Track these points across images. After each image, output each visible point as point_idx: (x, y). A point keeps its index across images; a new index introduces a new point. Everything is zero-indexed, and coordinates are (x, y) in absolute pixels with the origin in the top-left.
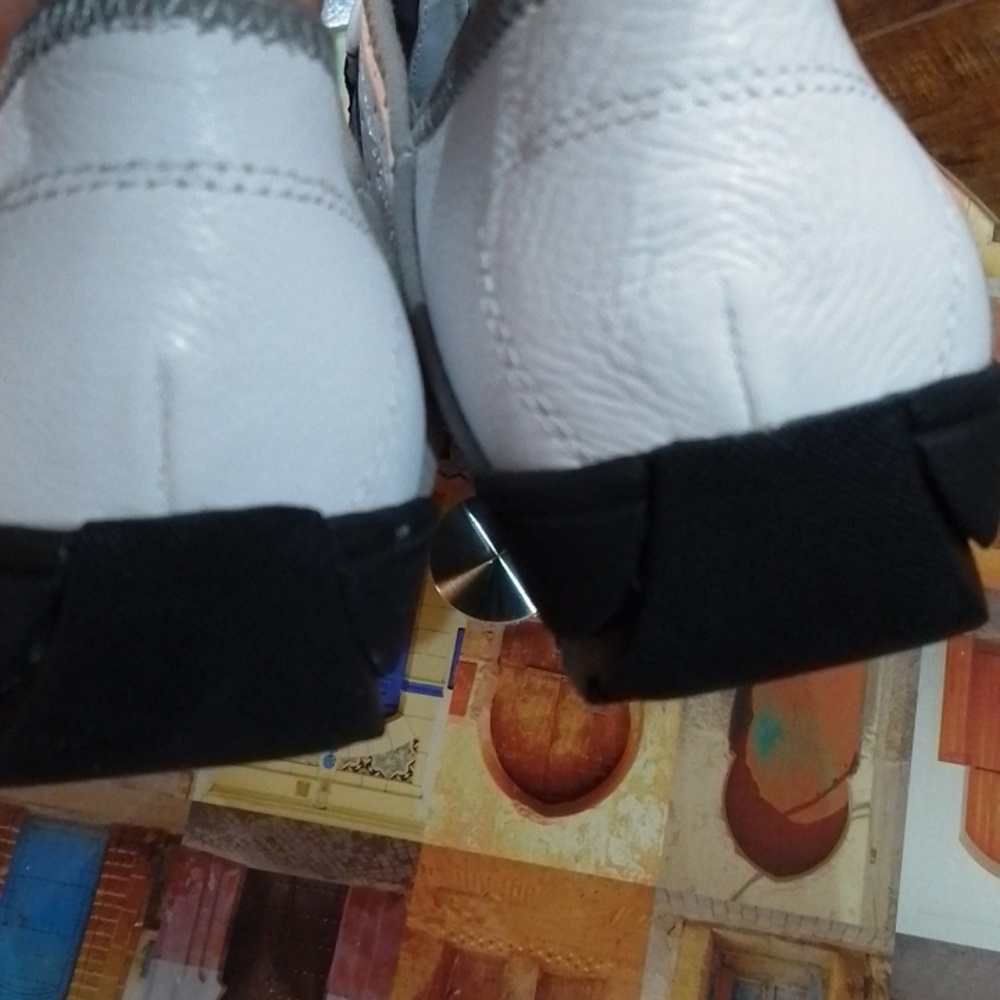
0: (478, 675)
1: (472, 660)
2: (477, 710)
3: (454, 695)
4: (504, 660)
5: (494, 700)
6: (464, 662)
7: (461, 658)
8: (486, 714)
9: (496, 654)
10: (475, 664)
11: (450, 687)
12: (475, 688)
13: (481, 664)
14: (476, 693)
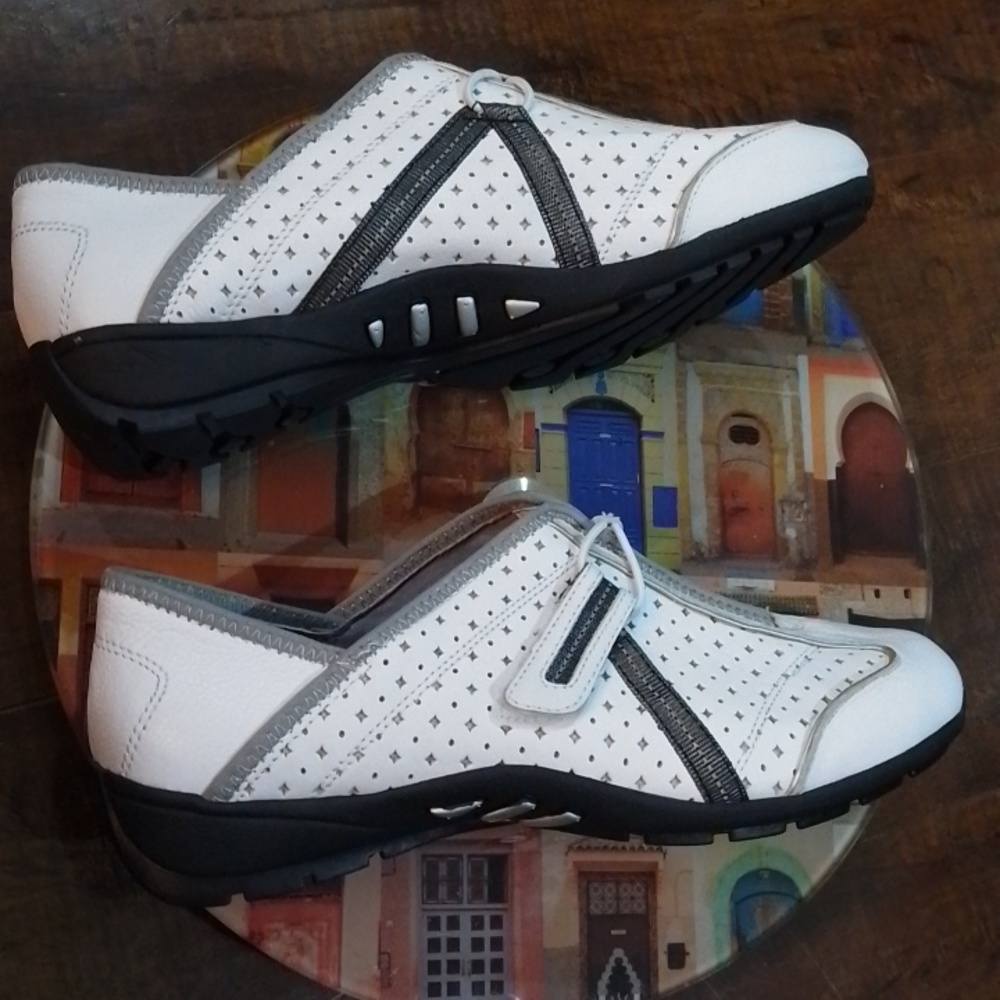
0: (521, 440)
1: (527, 450)
2: (518, 417)
3: (534, 425)
4: (507, 453)
5: (508, 424)
6: (532, 448)
7: (534, 451)
8: (511, 415)
9: (514, 456)
10: (525, 448)
11: (537, 430)
12: (522, 432)
13: (521, 449)
14: (520, 429)
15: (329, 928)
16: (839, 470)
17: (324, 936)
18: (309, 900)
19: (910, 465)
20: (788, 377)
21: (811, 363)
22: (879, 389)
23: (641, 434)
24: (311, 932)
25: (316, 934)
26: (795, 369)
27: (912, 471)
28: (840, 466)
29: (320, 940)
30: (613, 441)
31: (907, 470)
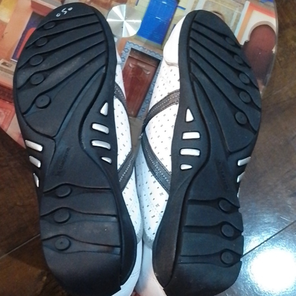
15: (10, 113)
16: (246, 43)
17: (8, 114)
18: (8, 102)
19: (274, 50)
20: (240, 6)
21: (251, 5)
22: (273, 22)
23: (177, 6)
24: (5, 112)
25: (6, 113)
26: (243, 5)
27: (274, 53)
28: (247, 41)
29: (6, 116)
30: (167, 5)
31: (272, 52)
